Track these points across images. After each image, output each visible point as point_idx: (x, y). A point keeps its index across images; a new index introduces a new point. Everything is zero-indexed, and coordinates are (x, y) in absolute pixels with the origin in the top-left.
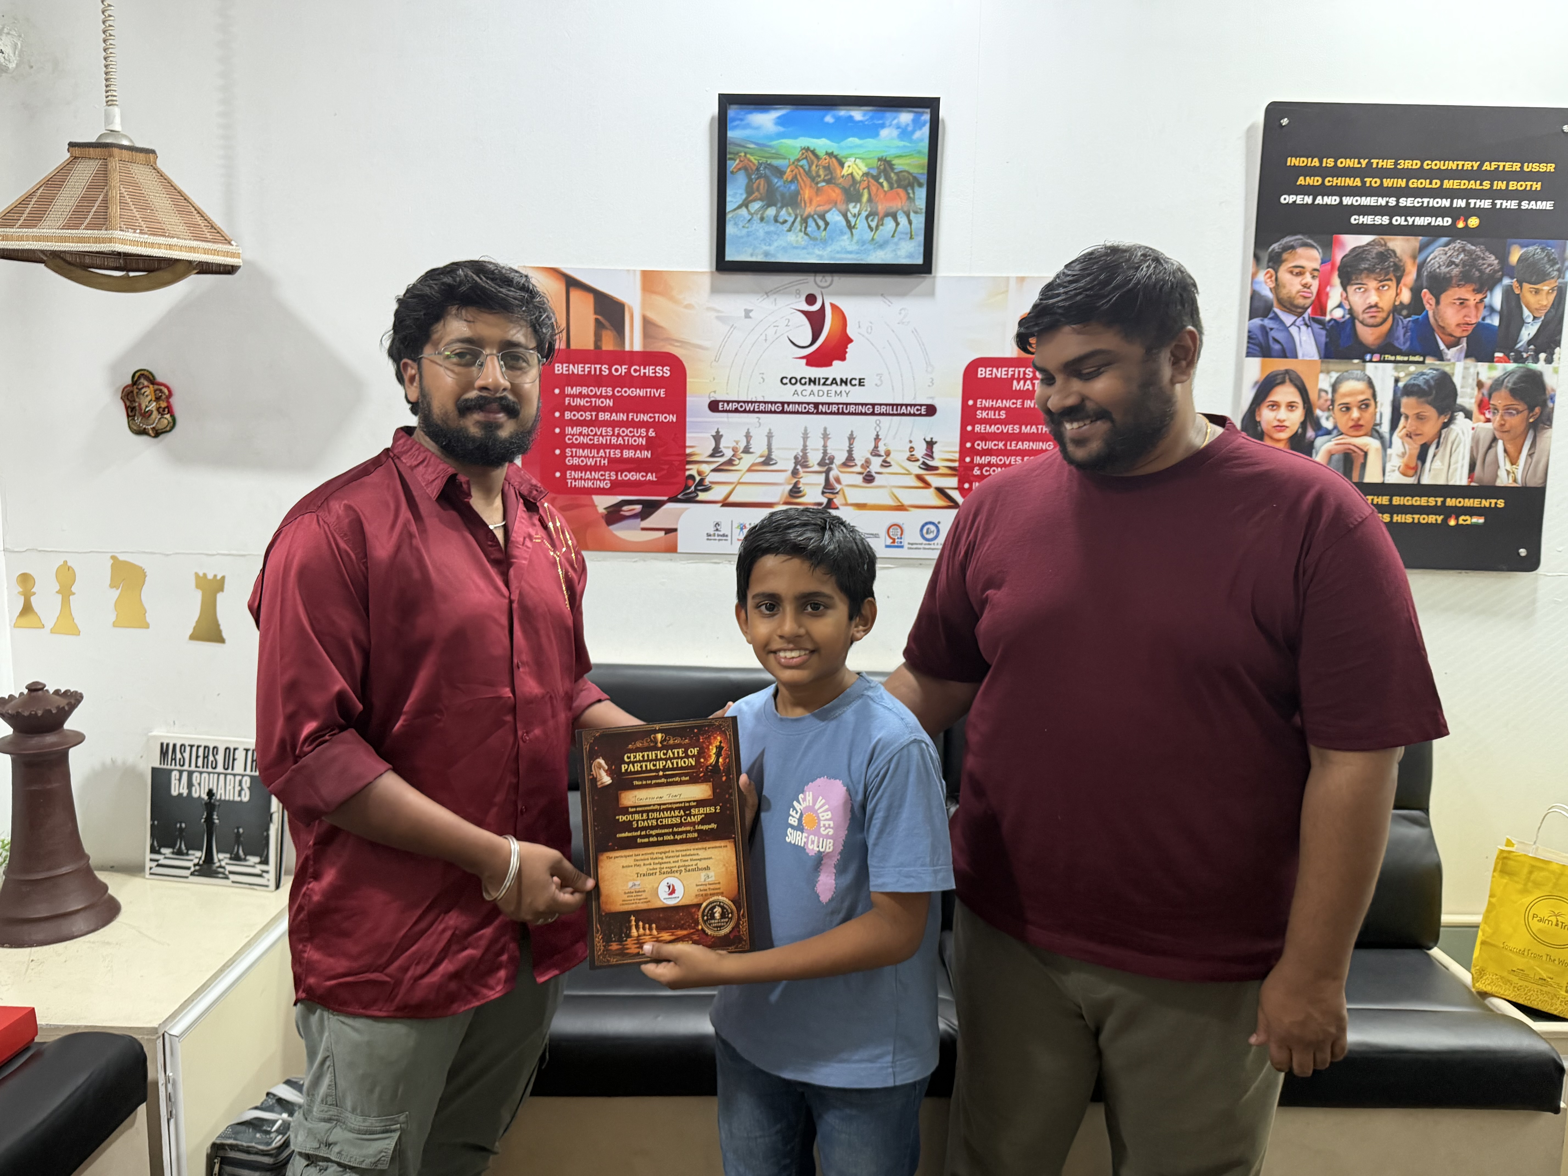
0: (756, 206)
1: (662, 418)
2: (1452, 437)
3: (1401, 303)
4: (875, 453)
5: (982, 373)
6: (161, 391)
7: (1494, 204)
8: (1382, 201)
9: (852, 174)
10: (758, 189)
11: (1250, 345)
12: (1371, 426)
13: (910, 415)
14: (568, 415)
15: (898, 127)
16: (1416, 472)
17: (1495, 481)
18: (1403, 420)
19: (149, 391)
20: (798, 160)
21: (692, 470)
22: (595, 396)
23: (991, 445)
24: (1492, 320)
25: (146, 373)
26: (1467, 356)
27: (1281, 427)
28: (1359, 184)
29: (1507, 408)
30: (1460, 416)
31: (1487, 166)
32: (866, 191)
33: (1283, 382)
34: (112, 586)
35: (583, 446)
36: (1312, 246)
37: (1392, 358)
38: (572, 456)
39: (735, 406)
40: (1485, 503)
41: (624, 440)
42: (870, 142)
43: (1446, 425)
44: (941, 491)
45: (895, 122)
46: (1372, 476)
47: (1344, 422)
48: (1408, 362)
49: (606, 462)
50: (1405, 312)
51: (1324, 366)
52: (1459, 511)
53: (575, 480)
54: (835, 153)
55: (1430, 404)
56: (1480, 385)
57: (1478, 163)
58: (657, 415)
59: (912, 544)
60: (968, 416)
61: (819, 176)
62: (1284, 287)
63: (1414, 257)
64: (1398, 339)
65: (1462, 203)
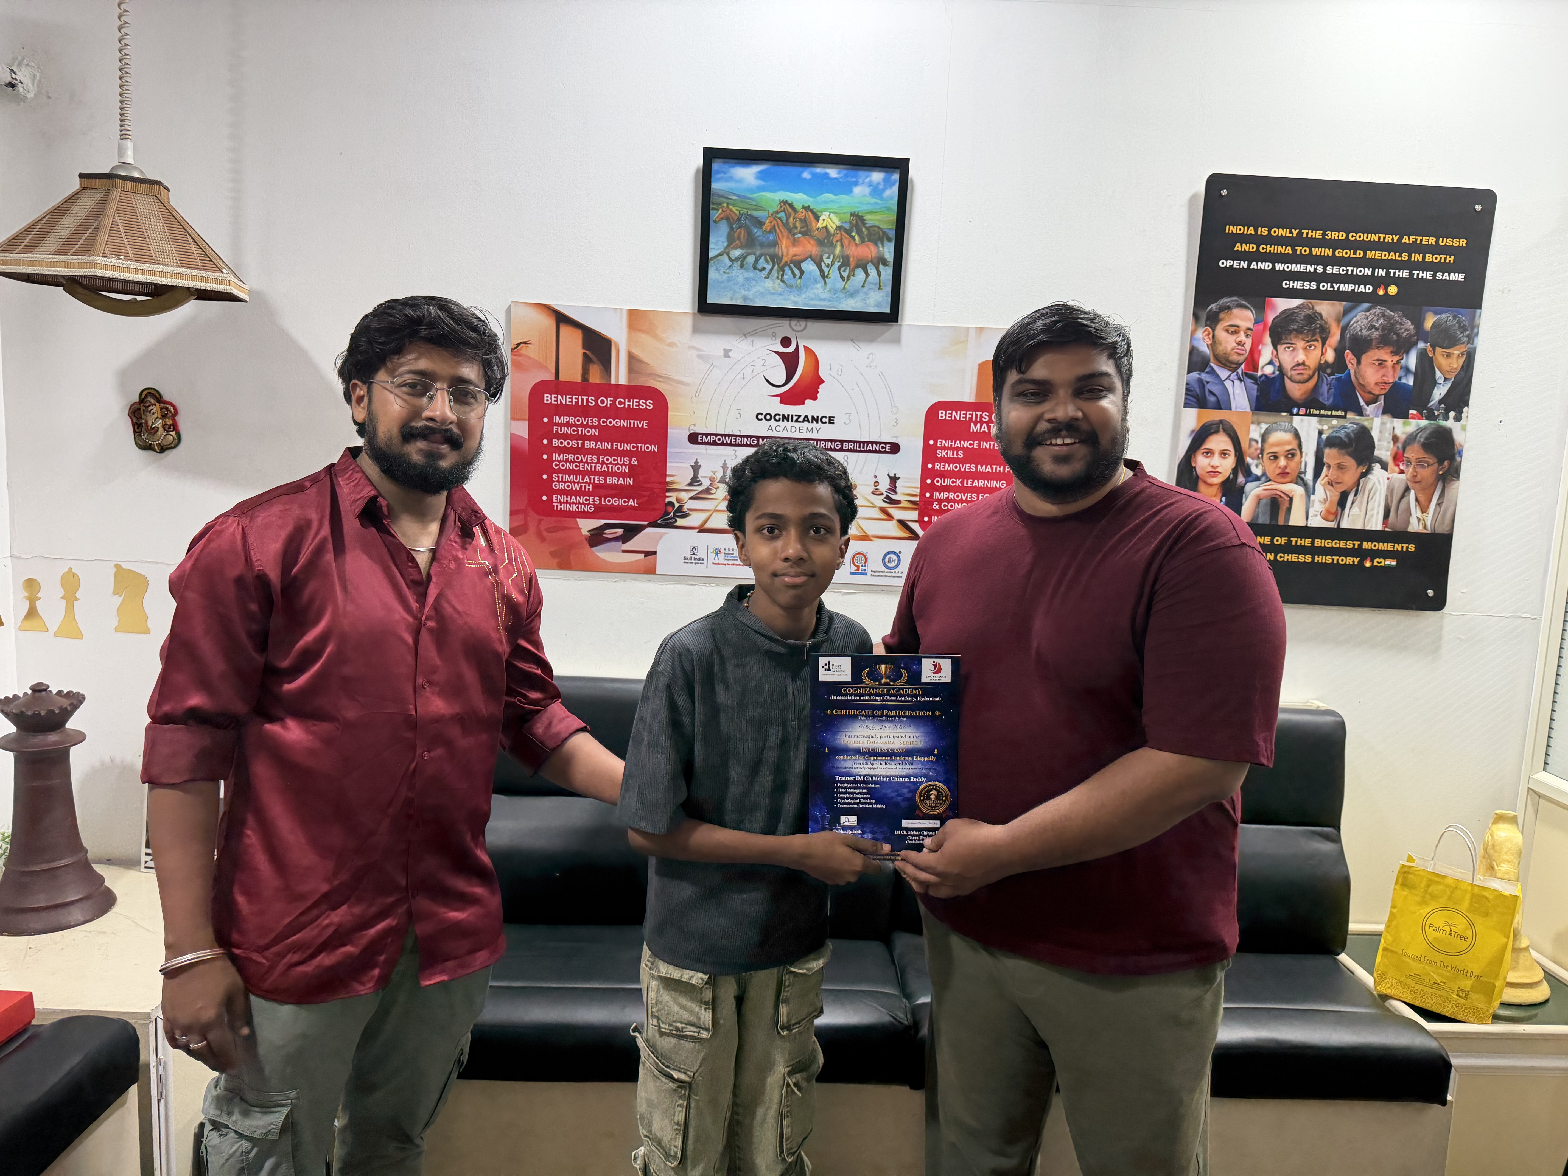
0: (736, 253)
1: (644, 448)
2: (1369, 486)
3: (1325, 361)
5: (942, 415)
6: (167, 409)
7: (1411, 274)
8: (1311, 269)
9: (826, 227)
10: (739, 238)
11: (1189, 397)
12: (1297, 474)
13: (875, 452)
14: (555, 443)
15: (870, 185)
16: (1336, 516)
17: (1408, 527)
18: (1325, 468)
19: (156, 409)
20: (777, 212)
21: (672, 497)
22: (582, 425)
23: (949, 482)
24: (1407, 380)
25: (154, 392)
26: (1384, 412)
27: (1214, 472)
28: (1290, 252)
29: (1419, 462)
30: (1377, 467)
31: (1405, 239)
32: (839, 243)
33: (1217, 432)
34: (115, 593)
35: (569, 472)
36: (1246, 307)
37: (1317, 412)
38: (558, 481)
39: (713, 438)
40: (1398, 547)
41: (608, 468)
42: (844, 198)
43: (1364, 475)
44: (903, 523)
45: (867, 180)
46: (1296, 519)
47: (1272, 469)
48: (1332, 416)
49: (591, 487)
50: (1329, 371)
51: (1255, 418)
52: (1374, 554)
53: (561, 503)
54: (811, 207)
55: (1349, 455)
56: (1395, 439)
57: (1398, 236)
58: (639, 445)
59: (875, 572)
60: (929, 454)
61: (796, 228)
62: (1221, 344)
63: (1338, 321)
64: (1322, 394)
65: (1382, 273)
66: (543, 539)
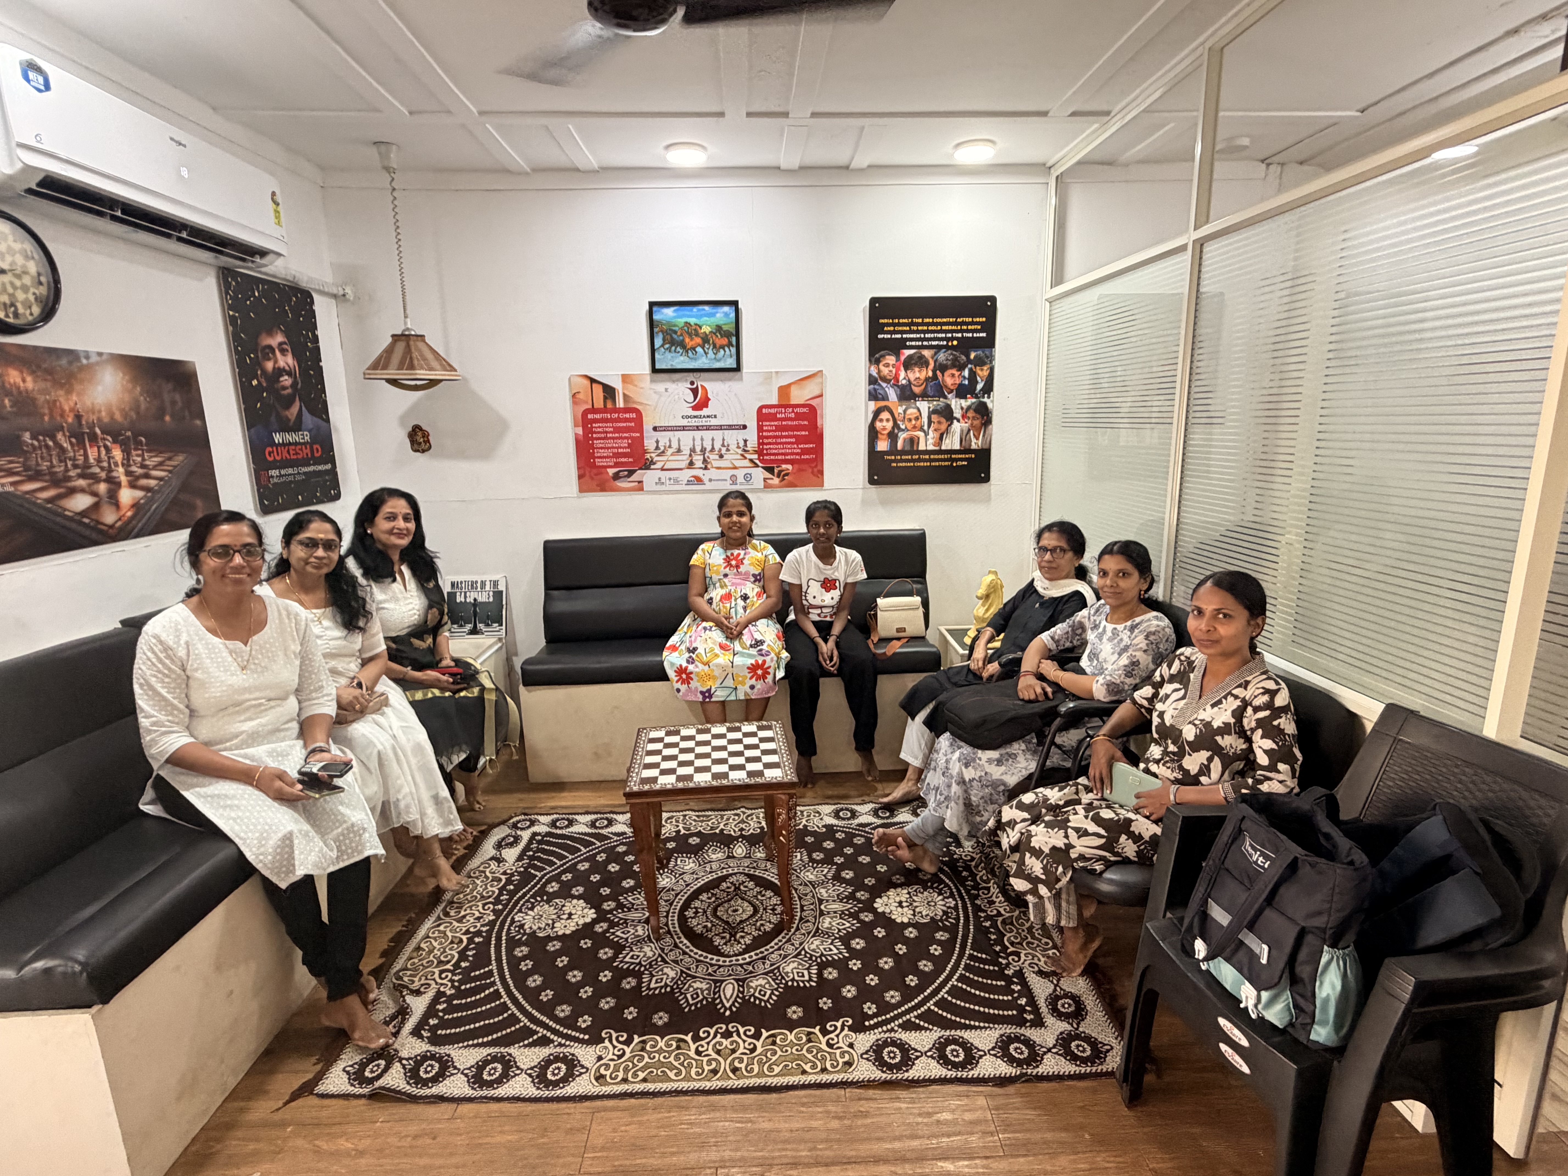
0: (667, 346)
1: (634, 435)
2: (952, 430)
3: (928, 376)
4: (723, 445)
5: (764, 411)
6: (424, 433)
7: (963, 335)
8: (918, 336)
9: (705, 332)
10: (667, 340)
11: (870, 396)
12: (920, 427)
13: (736, 429)
15: (724, 313)
16: (939, 445)
17: (971, 447)
18: (932, 424)
19: (419, 433)
20: (683, 327)
21: (648, 456)
22: (606, 427)
23: (770, 440)
25: (417, 426)
26: (956, 397)
27: (884, 429)
28: (909, 329)
29: (974, 418)
30: (955, 421)
31: (959, 320)
33: (884, 411)
36: (892, 355)
37: (927, 399)
39: (664, 428)
41: (619, 445)
42: (712, 320)
43: (950, 425)
44: (751, 461)
45: (721, 311)
46: (922, 447)
47: (909, 426)
49: (612, 454)
50: (930, 380)
52: (957, 460)
54: (698, 324)
55: (943, 417)
56: (962, 408)
57: (955, 319)
58: (632, 434)
60: (760, 429)
61: (692, 333)
62: (882, 372)
63: (933, 358)
64: (928, 391)
65: (950, 335)
66: (592, 478)
